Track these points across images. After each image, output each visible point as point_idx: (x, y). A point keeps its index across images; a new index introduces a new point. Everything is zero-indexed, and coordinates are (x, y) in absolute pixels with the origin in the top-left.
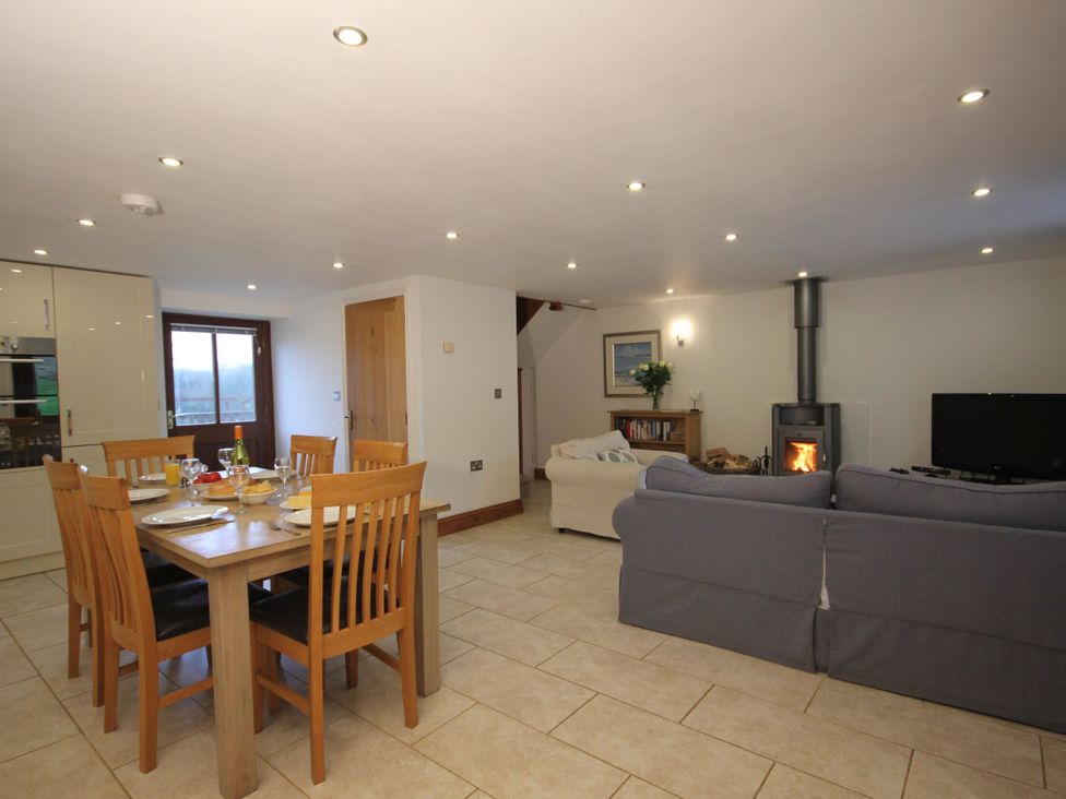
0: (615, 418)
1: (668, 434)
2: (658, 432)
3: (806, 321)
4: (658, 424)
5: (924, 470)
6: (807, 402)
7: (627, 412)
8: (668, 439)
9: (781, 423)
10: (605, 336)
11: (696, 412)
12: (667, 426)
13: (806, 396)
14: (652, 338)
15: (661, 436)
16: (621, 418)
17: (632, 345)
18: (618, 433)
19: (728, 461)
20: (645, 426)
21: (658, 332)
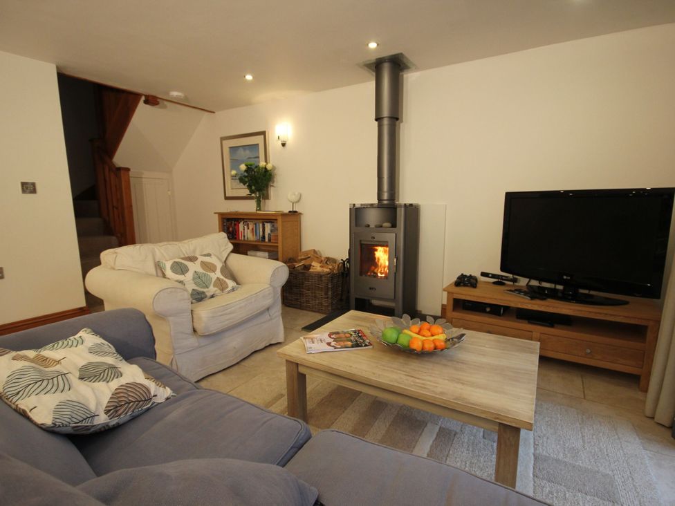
0: (223, 219)
1: (269, 234)
2: (261, 234)
3: (386, 112)
4: (261, 225)
5: (494, 276)
6: (385, 202)
7: (237, 213)
8: (270, 240)
9: (356, 225)
10: (223, 139)
11: (294, 213)
12: (268, 227)
13: (386, 196)
14: (259, 140)
15: (264, 237)
16: (228, 220)
17: (244, 147)
18: (224, 235)
19: (313, 264)
20: (251, 227)
21: (264, 133)
